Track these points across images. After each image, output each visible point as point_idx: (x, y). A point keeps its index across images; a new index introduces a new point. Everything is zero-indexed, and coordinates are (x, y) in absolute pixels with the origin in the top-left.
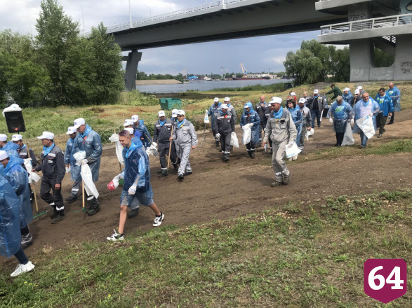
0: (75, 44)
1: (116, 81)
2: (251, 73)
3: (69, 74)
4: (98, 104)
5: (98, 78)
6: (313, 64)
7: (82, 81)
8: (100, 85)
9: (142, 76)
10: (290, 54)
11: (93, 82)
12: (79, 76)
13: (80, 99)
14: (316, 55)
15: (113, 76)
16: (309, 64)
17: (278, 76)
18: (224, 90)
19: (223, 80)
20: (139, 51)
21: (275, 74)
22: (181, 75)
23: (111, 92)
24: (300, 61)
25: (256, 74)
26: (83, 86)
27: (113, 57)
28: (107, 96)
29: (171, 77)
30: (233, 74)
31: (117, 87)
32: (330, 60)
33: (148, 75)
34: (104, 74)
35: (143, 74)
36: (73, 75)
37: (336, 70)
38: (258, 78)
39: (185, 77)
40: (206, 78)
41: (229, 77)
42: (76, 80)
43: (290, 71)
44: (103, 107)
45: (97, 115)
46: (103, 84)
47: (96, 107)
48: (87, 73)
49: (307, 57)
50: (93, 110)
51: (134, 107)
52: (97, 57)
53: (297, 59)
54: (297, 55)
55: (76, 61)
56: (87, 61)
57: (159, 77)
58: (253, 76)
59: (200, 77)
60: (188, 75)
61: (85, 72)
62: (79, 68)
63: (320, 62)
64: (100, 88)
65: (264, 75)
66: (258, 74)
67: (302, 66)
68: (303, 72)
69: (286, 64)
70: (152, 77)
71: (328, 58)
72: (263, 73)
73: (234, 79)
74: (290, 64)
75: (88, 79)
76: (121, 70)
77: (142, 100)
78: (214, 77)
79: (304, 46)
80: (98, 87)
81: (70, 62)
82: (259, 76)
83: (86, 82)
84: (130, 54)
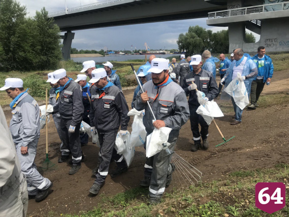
0: (23, 23)
1: (56, 52)
2: (152, 50)
3: (19, 46)
4: (42, 70)
5: (42, 50)
6: (198, 42)
7: (29, 52)
8: (43, 55)
9: (74, 51)
10: (181, 36)
11: (38, 54)
12: (26, 48)
13: (27, 66)
14: (199, 36)
15: (54, 49)
16: (195, 43)
17: (171, 52)
18: (136, 61)
19: (133, 54)
20: (72, 32)
21: (169, 51)
22: (102, 51)
23: (52, 61)
24: (188, 40)
25: (156, 50)
26: (30, 56)
27: (53, 34)
28: (49, 64)
29: (95, 52)
30: (140, 50)
31: (56, 57)
32: (209, 40)
33: (79, 51)
34: (47, 47)
35: (75, 49)
36: (22, 47)
37: (212, 48)
38: (158, 54)
39: (106, 52)
40: (121, 53)
41: (137, 52)
42: (24, 51)
43: (181, 48)
44: (46, 72)
45: (42, 78)
46: (46, 55)
47: (40, 72)
48: (33, 46)
49: (193, 37)
50: (38, 74)
51: (70, 72)
52: (41, 35)
53: (186, 39)
54: (186, 36)
55: (24, 36)
56: (33, 37)
57: (87, 52)
58: (154, 52)
59: (117, 52)
60: (108, 51)
61: (32, 45)
62: (27, 42)
63: (202, 41)
64: (44, 58)
65: (161, 52)
66: (157, 50)
67: (190, 45)
68: (191, 48)
69: (179, 42)
70: (81, 52)
71: (207, 39)
72: (161, 50)
73: (141, 54)
74: (182, 42)
75: (34, 50)
76: (60, 44)
77: (76, 67)
78: (126, 52)
79: (191, 30)
80: (42, 57)
81: (19, 37)
82: (158, 52)
83: (32, 53)
84: (65, 34)
